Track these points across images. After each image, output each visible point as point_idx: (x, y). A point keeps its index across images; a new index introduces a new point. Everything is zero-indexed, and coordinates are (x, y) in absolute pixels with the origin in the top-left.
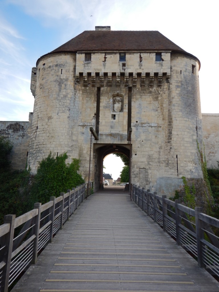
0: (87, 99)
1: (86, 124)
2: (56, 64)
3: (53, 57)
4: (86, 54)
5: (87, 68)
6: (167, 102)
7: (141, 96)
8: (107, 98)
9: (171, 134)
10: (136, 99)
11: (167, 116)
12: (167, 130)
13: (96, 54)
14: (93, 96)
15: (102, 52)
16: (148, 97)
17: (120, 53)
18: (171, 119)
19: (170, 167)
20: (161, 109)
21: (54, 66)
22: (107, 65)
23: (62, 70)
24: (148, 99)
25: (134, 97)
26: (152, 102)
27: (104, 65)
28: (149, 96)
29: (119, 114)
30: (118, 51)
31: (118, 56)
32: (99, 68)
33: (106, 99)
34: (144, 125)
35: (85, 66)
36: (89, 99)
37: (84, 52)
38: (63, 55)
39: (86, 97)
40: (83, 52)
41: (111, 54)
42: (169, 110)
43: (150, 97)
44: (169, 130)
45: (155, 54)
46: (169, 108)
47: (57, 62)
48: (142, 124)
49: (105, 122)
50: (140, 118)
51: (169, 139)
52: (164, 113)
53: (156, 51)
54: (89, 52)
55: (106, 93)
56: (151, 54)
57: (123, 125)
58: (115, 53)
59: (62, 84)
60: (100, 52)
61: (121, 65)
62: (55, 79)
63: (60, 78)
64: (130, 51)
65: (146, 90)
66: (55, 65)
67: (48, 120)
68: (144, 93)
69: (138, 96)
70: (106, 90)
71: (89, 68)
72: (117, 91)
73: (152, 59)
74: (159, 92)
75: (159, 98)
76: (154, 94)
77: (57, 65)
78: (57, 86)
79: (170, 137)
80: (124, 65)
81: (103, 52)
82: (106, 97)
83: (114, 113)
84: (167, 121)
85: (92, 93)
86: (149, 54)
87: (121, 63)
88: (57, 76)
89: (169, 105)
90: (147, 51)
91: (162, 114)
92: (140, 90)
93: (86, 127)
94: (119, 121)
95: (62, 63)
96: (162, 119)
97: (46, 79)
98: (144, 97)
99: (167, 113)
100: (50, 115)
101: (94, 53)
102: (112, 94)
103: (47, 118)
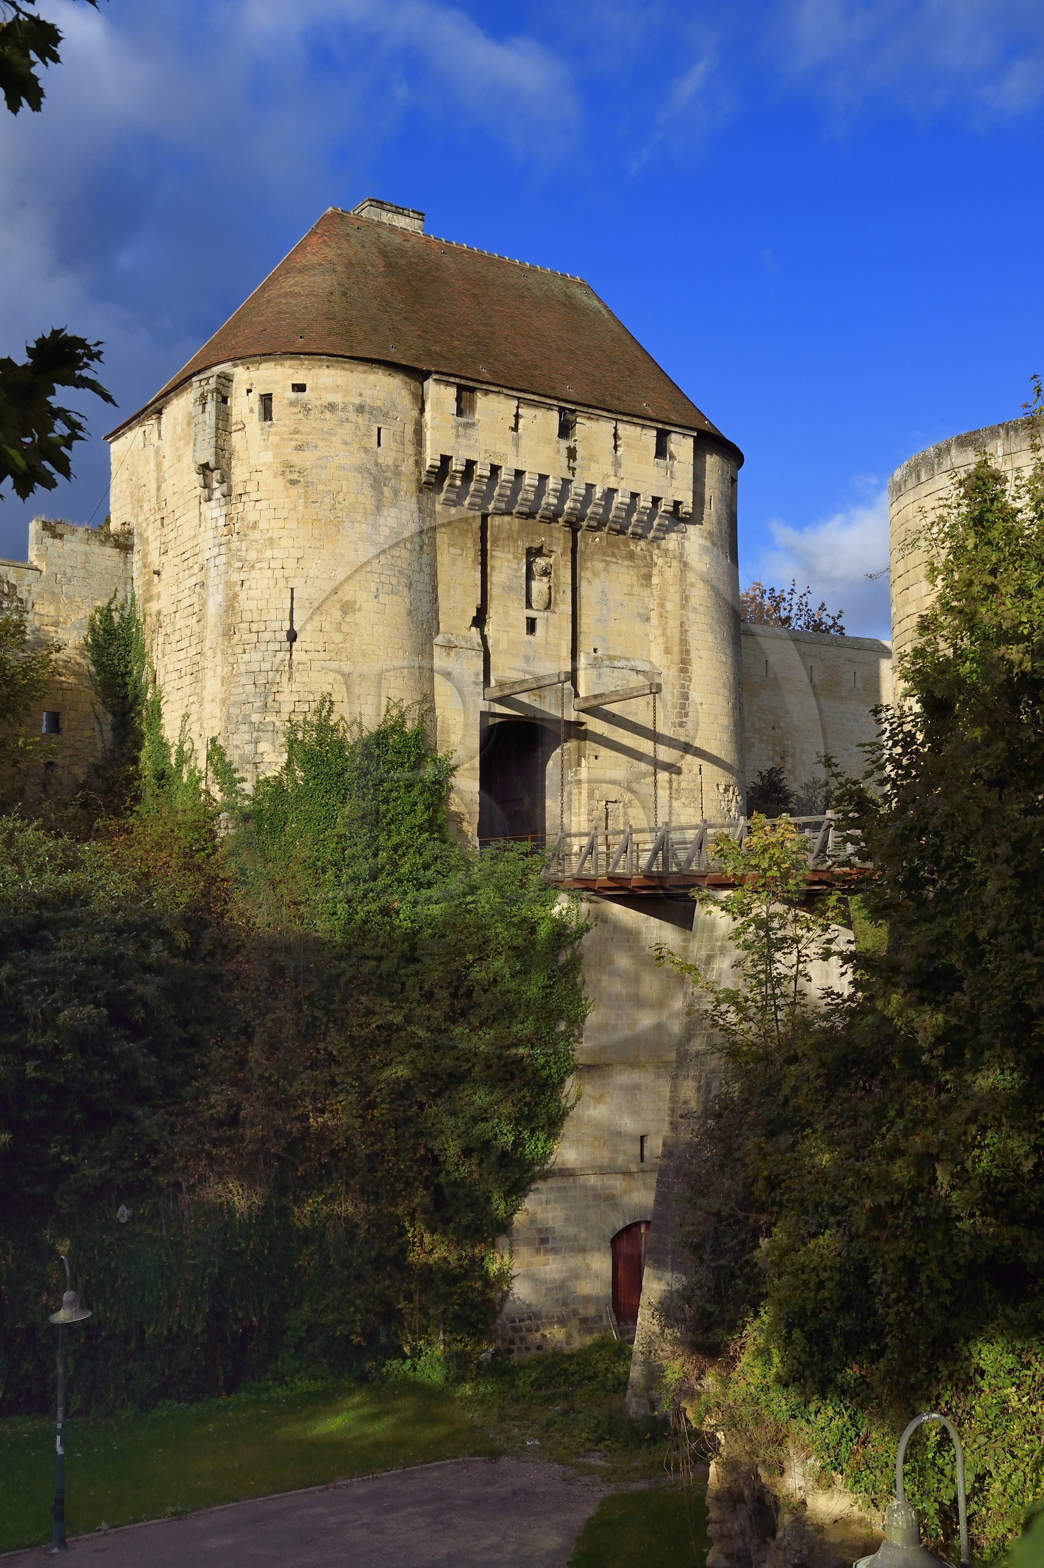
0: (451, 549)
1: (456, 643)
2: (357, 401)
3: (343, 369)
4: (461, 389)
5: (464, 441)
6: (677, 597)
7: (608, 563)
8: (511, 556)
9: (687, 699)
10: (595, 574)
11: (676, 641)
12: (677, 687)
13: (491, 396)
14: (470, 544)
15: (510, 392)
16: (625, 570)
17: (561, 410)
18: (688, 652)
19: (683, 800)
20: (661, 615)
21: (351, 408)
22: (523, 442)
23: (379, 429)
24: (626, 577)
25: (589, 564)
26: (636, 588)
27: (516, 443)
28: (628, 567)
29: (547, 620)
30: (555, 403)
31: (554, 416)
32: (499, 448)
33: (508, 561)
34: (616, 664)
35: (458, 436)
36: (458, 552)
37: (457, 380)
38: (380, 372)
39: (450, 545)
40: (452, 380)
41: (537, 407)
42: (682, 624)
43: (632, 572)
44: (683, 686)
45: (654, 433)
46: (682, 615)
47: (361, 395)
48: (611, 658)
49: (510, 642)
50: (604, 640)
51: (680, 715)
52: (668, 633)
53: (660, 426)
54: (471, 384)
55: (508, 538)
56: (645, 432)
57: (559, 656)
58: (549, 407)
59: (385, 485)
60: (506, 391)
61: (565, 453)
62: (359, 462)
63: (377, 464)
64: (590, 410)
65: (618, 547)
66: (353, 404)
67: (345, 613)
68: (613, 555)
69: (600, 566)
70: (507, 527)
71: (472, 442)
72: (540, 536)
73: (646, 449)
74: (655, 557)
75: (655, 580)
76: (640, 562)
77: (360, 409)
78: (368, 491)
79: (684, 708)
80: (572, 453)
81: (515, 393)
82: (509, 552)
83: (532, 614)
84: (677, 657)
85: (467, 531)
86: (639, 429)
87: (564, 444)
88: (366, 450)
89: (683, 607)
90: (636, 420)
91: (664, 634)
92: (604, 543)
93: (457, 653)
94: (547, 643)
95: (379, 403)
96: (662, 647)
97: (318, 454)
98: (613, 567)
99: (677, 635)
100: (347, 598)
101: (487, 392)
102: (527, 545)
103: (338, 606)
